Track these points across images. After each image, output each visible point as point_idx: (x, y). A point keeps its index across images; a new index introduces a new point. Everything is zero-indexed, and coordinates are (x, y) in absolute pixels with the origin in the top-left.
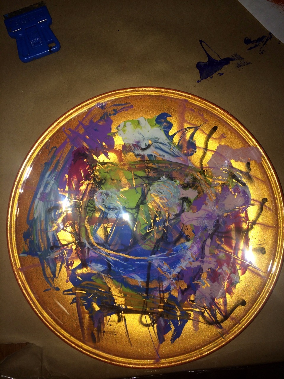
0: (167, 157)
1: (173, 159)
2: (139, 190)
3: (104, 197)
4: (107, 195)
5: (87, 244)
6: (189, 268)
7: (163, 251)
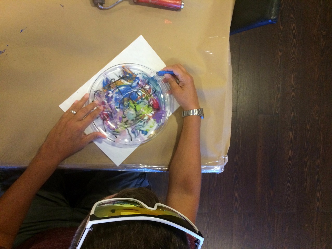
1: (135, 125)
2: (138, 111)
4: (145, 104)
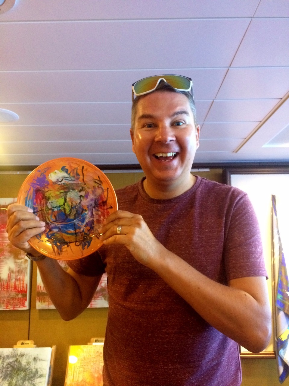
0: (70, 182)
1: (73, 182)
3: (51, 204)
5: (50, 223)
6: (89, 221)
7: (78, 218)
